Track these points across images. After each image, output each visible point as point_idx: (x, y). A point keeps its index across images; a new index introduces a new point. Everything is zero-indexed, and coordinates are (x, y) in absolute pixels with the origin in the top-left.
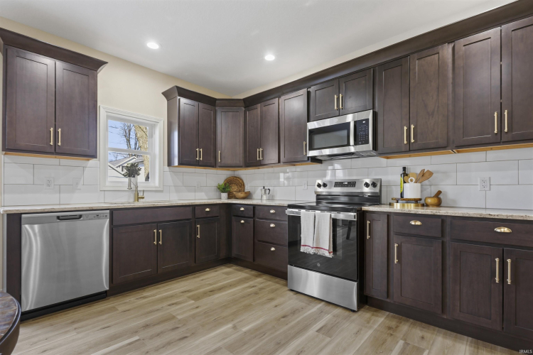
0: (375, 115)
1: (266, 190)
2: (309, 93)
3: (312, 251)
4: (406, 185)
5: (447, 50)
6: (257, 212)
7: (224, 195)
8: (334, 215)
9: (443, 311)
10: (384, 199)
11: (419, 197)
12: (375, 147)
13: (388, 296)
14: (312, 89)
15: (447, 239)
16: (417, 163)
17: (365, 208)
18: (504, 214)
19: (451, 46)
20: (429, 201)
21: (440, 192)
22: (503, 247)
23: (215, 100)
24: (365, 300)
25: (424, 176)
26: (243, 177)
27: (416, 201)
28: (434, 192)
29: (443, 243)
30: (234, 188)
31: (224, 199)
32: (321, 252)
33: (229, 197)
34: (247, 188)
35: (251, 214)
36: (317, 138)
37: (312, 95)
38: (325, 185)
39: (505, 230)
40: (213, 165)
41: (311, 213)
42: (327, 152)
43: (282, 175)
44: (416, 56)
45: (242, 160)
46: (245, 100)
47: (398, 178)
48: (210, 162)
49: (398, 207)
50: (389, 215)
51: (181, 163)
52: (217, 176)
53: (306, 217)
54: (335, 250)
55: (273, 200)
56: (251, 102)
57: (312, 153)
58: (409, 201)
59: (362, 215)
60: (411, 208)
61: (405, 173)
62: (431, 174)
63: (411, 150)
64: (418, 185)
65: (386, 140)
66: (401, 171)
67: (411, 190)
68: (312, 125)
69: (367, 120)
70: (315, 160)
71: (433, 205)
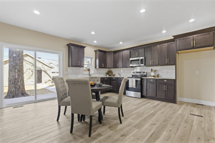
0: (145, 58)
1: (119, 74)
2: (130, 51)
3: (131, 87)
4: (152, 73)
5: (158, 46)
6: (118, 79)
7: (108, 75)
8: (136, 79)
9: (156, 96)
10: (147, 76)
11: (154, 75)
12: (145, 65)
13: (147, 95)
14: (131, 50)
15: (157, 83)
16: (154, 68)
17: (142, 78)
18: (165, 78)
19: (159, 45)
20: (156, 76)
21: (158, 74)
22: (165, 84)
23: (106, 51)
24: (142, 96)
25: (155, 71)
26: (112, 71)
27: (154, 76)
28: (157, 74)
29: (156, 84)
30: (110, 74)
31: (108, 76)
32: (133, 87)
33: (109, 76)
34: (114, 74)
35: (116, 80)
36: (132, 62)
37: (131, 52)
38: (134, 73)
39: (166, 81)
40: (106, 68)
41: (131, 79)
42: (135, 65)
43: (122, 70)
44: (153, 46)
45: (113, 66)
46: (114, 51)
47: (150, 71)
48: (105, 67)
49: (150, 77)
50: (147, 79)
51: (99, 68)
52: (106, 70)
53: (130, 80)
54: (136, 87)
55: (121, 76)
56: (115, 52)
57: (131, 65)
58: (152, 76)
59: (142, 79)
60: (153, 78)
61: (152, 70)
62: (156, 70)
63: (152, 66)
64: (154, 73)
65: (147, 63)
66: (151, 70)
67: (153, 74)
68: (131, 59)
69: (143, 59)
70: (132, 67)
71: (157, 77)
